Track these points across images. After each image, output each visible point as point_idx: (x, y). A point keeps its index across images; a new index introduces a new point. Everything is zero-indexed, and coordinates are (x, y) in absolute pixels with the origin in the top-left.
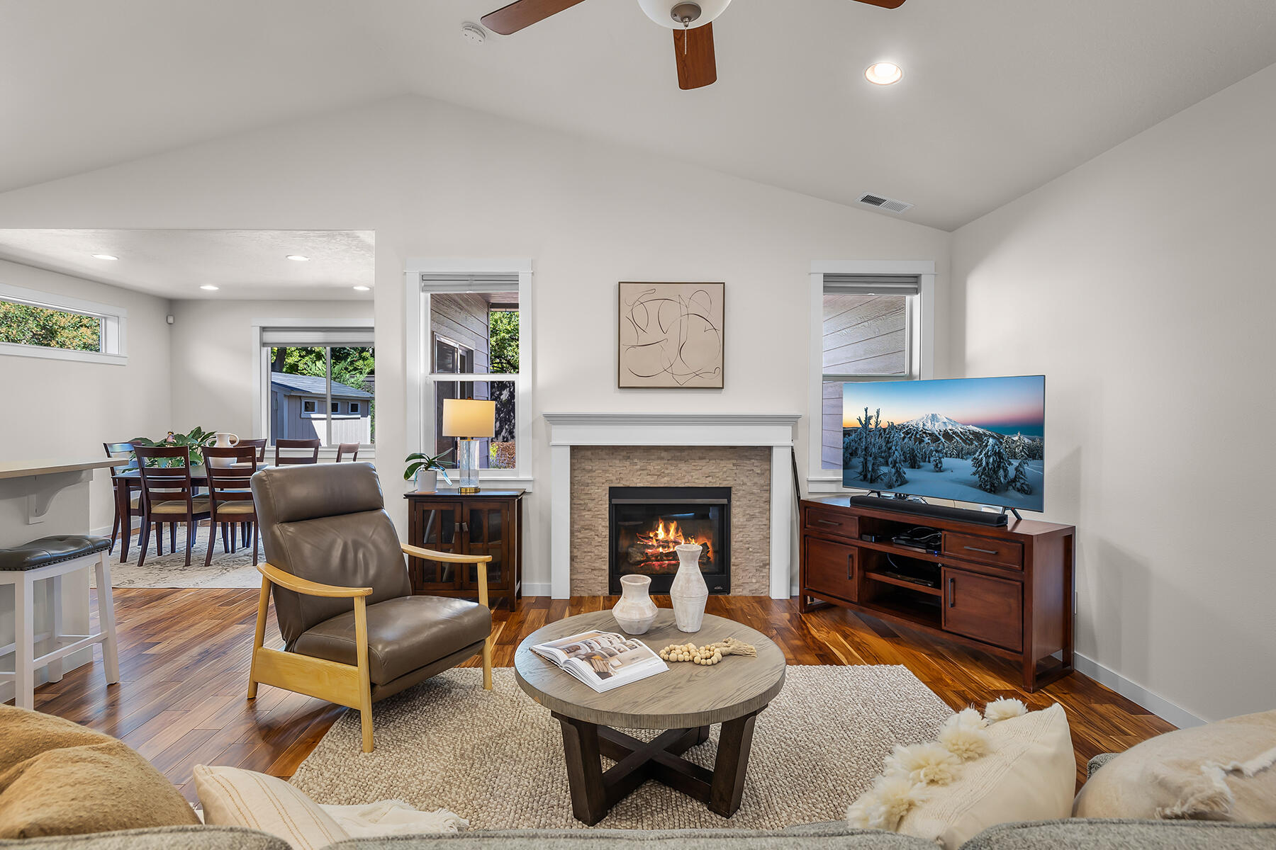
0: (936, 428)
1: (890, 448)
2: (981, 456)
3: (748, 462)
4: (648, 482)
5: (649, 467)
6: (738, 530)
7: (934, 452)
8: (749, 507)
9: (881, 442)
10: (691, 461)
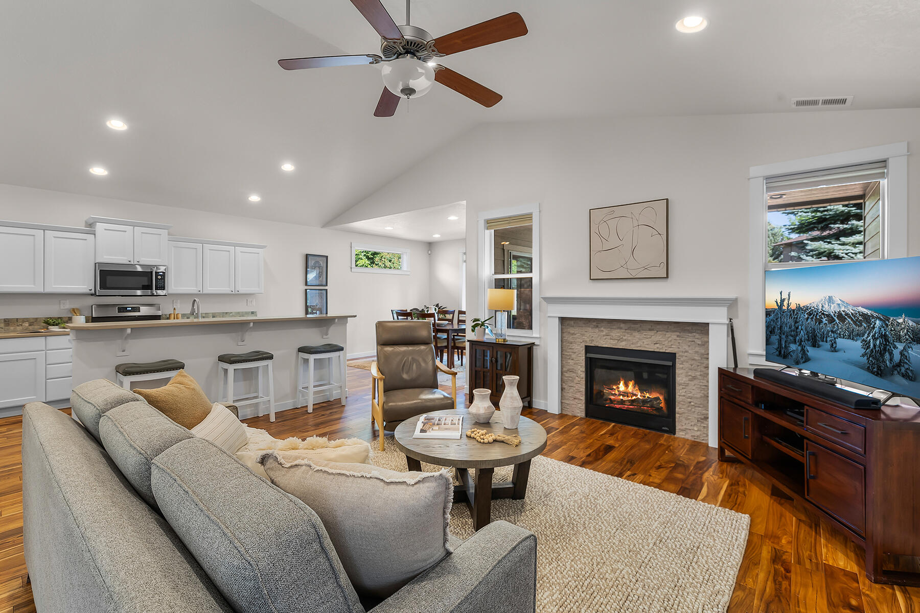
0: (832, 309)
1: (797, 328)
2: (869, 338)
3: (689, 335)
4: (611, 344)
5: (612, 334)
6: (681, 387)
7: (830, 333)
8: (691, 369)
9: (791, 321)
10: (643, 331)
